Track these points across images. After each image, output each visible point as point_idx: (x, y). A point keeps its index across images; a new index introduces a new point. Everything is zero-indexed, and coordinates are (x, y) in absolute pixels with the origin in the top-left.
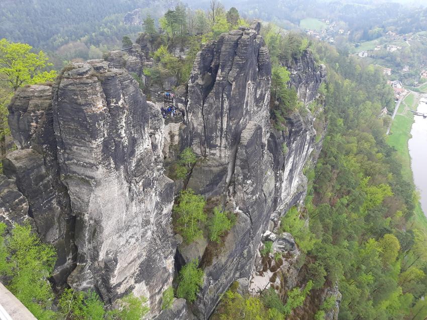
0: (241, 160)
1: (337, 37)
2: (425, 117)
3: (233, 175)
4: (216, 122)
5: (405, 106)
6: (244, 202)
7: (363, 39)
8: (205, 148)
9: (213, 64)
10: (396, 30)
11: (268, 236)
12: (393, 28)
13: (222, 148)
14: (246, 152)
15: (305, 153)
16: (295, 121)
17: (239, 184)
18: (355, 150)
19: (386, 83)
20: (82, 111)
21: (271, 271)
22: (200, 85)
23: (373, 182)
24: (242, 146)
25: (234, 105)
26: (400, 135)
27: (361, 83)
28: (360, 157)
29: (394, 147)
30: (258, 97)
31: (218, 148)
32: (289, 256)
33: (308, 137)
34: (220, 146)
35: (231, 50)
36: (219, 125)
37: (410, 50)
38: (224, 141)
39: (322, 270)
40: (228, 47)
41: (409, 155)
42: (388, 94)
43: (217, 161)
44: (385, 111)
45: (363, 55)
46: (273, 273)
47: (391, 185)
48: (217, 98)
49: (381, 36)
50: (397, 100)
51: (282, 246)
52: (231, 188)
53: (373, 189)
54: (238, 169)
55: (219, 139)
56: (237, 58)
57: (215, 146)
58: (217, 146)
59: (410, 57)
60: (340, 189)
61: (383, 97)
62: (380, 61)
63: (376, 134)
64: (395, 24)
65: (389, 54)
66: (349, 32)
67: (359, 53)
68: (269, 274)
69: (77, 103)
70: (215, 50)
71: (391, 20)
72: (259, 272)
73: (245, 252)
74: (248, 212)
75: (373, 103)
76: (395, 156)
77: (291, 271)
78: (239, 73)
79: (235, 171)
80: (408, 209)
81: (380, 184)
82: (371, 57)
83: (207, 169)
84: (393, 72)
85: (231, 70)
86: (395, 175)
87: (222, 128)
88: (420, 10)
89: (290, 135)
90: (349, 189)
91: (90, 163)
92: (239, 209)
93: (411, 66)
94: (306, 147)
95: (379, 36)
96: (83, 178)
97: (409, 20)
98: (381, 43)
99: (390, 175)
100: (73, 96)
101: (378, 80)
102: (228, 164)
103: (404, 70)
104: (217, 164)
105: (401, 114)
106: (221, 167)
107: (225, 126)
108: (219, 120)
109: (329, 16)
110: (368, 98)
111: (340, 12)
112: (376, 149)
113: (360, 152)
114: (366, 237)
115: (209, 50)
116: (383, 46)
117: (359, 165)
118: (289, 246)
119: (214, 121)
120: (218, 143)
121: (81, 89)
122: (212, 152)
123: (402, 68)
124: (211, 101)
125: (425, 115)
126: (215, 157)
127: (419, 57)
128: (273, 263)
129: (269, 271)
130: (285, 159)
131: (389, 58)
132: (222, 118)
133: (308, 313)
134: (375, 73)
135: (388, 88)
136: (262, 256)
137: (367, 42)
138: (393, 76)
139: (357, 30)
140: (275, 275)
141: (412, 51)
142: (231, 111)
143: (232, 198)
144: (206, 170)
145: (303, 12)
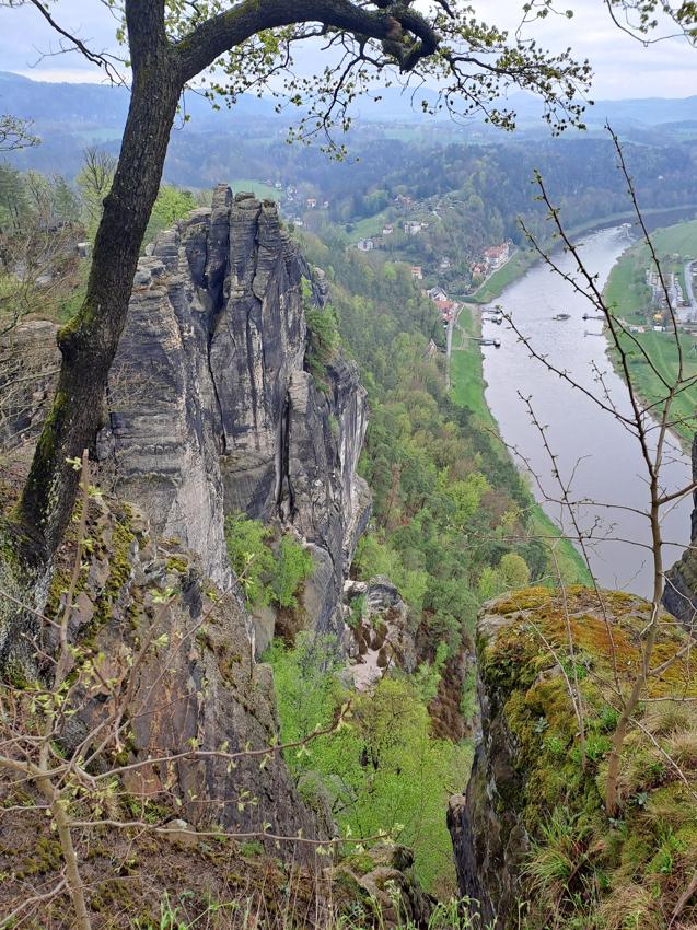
0: (298, 444)
1: (306, 215)
2: (498, 346)
3: (286, 479)
4: (241, 381)
5: (461, 332)
6: (314, 524)
7: (357, 215)
8: (223, 437)
9: (209, 269)
10: (410, 192)
11: (351, 589)
12: (404, 187)
13: (260, 430)
14: (307, 426)
15: (358, 431)
16: (338, 370)
17: (304, 491)
18: (409, 426)
19: (421, 295)
20: (159, 346)
21: (375, 649)
22: (199, 312)
23: (456, 476)
24: (299, 415)
25: (269, 342)
26: (468, 384)
27: (380, 300)
28: (421, 435)
29: (467, 406)
30: (290, 325)
31: (250, 430)
32: (393, 615)
33: (359, 401)
34: (255, 427)
35: (249, 238)
36: (247, 385)
37: (442, 227)
38: (261, 414)
39: (451, 619)
40: (242, 231)
41: (492, 417)
42: (430, 315)
43: (255, 457)
44: (433, 346)
45: (365, 247)
46: (378, 652)
47: (483, 472)
48: (237, 330)
49: (387, 205)
50: (446, 323)
51: (377, 601)
52: (285, 506)
53: (459, 486)
54: (295, 464)
55: (250, 413)
56: (262, 250)
57: (244, 429)
58: (248, 427)
59: (446, 241)
60: (409, 500)
61: (422, 321)
62: (398, 254)
63: (434, 390)
64: (404, 179)
65: (412, 239)
66: (327, 203)
67: (357, 243)
68: (372, 656)
69: (148, 334)
70: (209, 241)
71: (395, 174)
72: (355, 657)
73: (334, 617)
74: (324, 542)
75: (412, 333)
76: (476, 422)
77: (405, 638)
78: (270, 279)
79: (290, 468)
80: (520, 506)
81: (467, 474)
82: (380, 248)
83: (240, 475)
84: (425, 272)
85: (255, 274)
86: (485, 454)
87: (254, 392)
88: (439, 151)
89: (336, 398)
90: (422, 495)
91: (170, 444)
92: (308, 541)
93: (452, 256)
94: (359, 418)
95: (383, 206)
96: (154, 476)
97: (426, 171)
98: (391, 219)
99: (478, 455)
100: (138, 323)
101: (407, 290)
102: (273, 459)
103: (443, 266)
104: (257, 461)
105: (459, 348)
106: (264, 467)
107: (259, 386)
108: (247, 376)
109: (278, 173)
110: (401, 327)
111: (296, 163)
112: (442, 417)
113: (417, 427)
114: (476, 569)
115: (197, 244)
116: (395, 225)
117: (425, 450)
118: (389, 597)
119: (236, 378)
120: (249, 421)
121: (149, 307)
122: (239, 441)
123: (439, 262)
124: (226, 340)
125: (498, 342)
126: (248, 450)
127: (460, 239)
128: (372, 635)
129: (369, 650)
130: (338, 445)
131: (412, 247)
132: (251, 372)
133: (448, 704)
134: (399, 278)
135: (426, 303)
136: (352, 628)
137: (367, 220)
138: (428, 280)
139: (340, 197)
140: (383, 653)
141: (446, 229)
142: (267, 354)
143: (289, 525)
144: (240, 479)
145: (222, 167)
